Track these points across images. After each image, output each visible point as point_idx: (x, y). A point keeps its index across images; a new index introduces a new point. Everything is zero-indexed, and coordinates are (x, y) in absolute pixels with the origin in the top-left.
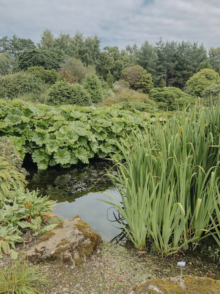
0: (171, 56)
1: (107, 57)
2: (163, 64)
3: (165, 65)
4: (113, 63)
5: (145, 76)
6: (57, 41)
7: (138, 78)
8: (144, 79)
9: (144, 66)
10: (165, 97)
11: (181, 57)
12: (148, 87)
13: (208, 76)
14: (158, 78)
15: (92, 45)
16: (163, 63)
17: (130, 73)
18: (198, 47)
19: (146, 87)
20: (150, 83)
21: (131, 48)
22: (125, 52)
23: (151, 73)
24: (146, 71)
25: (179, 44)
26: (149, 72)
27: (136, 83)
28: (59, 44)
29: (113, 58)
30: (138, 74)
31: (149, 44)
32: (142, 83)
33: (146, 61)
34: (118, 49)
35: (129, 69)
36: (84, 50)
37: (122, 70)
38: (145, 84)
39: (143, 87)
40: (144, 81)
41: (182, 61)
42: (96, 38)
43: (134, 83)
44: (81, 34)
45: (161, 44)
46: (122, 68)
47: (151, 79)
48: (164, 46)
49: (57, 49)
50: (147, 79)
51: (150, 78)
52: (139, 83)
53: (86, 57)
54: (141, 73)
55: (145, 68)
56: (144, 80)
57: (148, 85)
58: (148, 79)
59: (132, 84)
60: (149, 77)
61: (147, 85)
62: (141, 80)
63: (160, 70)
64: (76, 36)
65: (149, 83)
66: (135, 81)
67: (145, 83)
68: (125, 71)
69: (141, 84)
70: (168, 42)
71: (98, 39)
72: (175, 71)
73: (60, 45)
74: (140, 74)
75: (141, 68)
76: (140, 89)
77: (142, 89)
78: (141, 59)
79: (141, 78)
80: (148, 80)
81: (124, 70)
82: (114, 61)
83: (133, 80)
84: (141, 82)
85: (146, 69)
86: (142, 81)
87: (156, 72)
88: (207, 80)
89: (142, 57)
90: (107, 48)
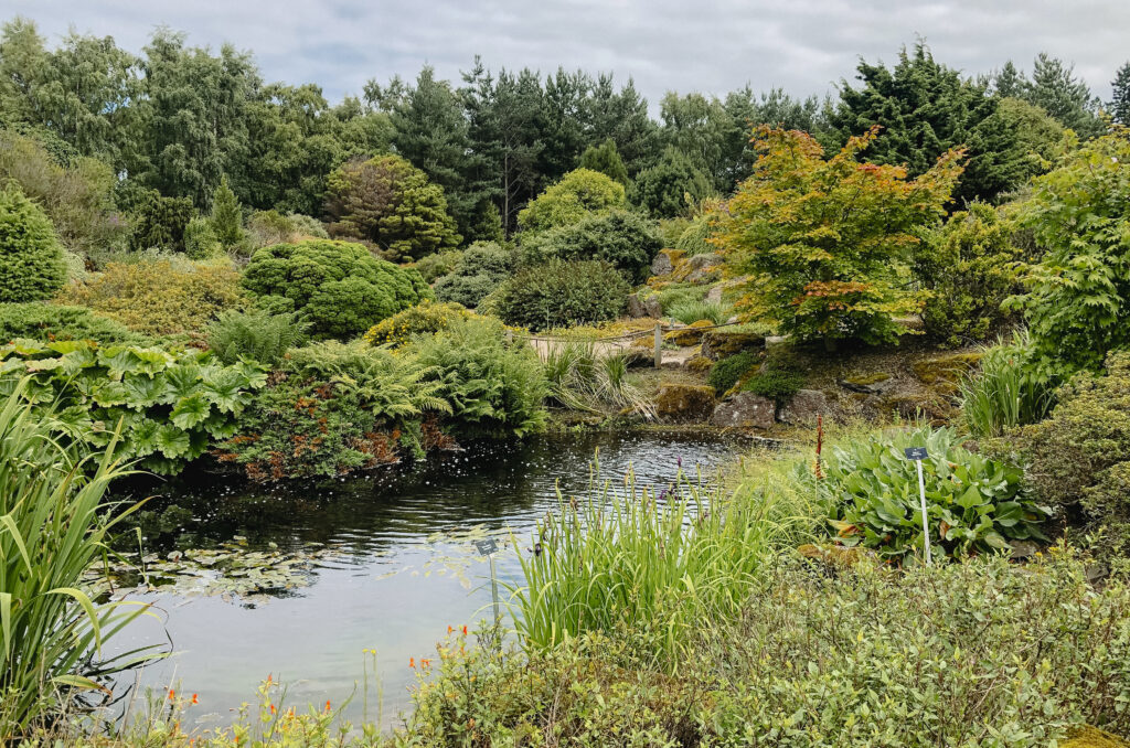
0: (519, 122)
1: (275, 124)
2: (488, 151)
3: (496, 155)
4: (295, 145)
5: (416, 194)
6: (54, 61)
7: (389, 201)
8: (415, 205)
9: (417, 158)
10: (289, 278)
11: (555, 126)
12: (432, 234)
13: (587, 196)
14: (473, 200)
15: (209, 78)
16: (489, 148)
17: (358, 183)
18: (617, 91)
19: (425, 232)
20: (440, 220)
21: (382, 91)
22: (359, 104)
23: (444, 184)
24: (420, 175)
25: (550, 80)
26: (434, 178)
27: (382, 219)
28: (62, 72)
29: (297, 127)
30: (392, 187)
31: (436, 78)
32: (406, 219)
33: (423, 138)
34: (320, 92)
35: (356, 169)
36: (174, 98)
37: (332, 172)
38: (417, 223)
39: (412, 235)
40: (415, 213)
41: (560, 139)
42: (227, 52)
43: (378, 218)
44: (175, 37)
45: (480, 80)
46: (332, 165)
47: (443, 202)
48: (494, 85)
49: (54, 90)
50: (424, 204)
51: (437, 201)
52: (397, 218)
53: (183, 123)
54: (402, 184)
55: (418, 164)
56: (414, 210)
57: (432, 227)
58: (430, 203)
59: (371, 222)
60: (431, 198)
61: (426, 228)
62: (401, 209)
63: (476, 172)
64: (154, 44)
65: (432, 220)
66: (378, 212)
67: (418, 219)
68: (342, 177)
69: (403, 223)
70: (507, 73)
71: (235, 57)
72: (535, 176)
73: (69, 75)
74: (397, 188)
75: (404, 165)
76: (401, 242)
77: (408, 242)
78: (405, 132)
79: (402, 202)
80: (428, 209)
81: (340, 171)
82: (300, 137)
83: (371, 209)
84: (403, 215)
85: (425, 170)
86: (406, 212)
87: (464, 180)
88: (582, 210)
89: (405, 122)
90: (276, 89)
